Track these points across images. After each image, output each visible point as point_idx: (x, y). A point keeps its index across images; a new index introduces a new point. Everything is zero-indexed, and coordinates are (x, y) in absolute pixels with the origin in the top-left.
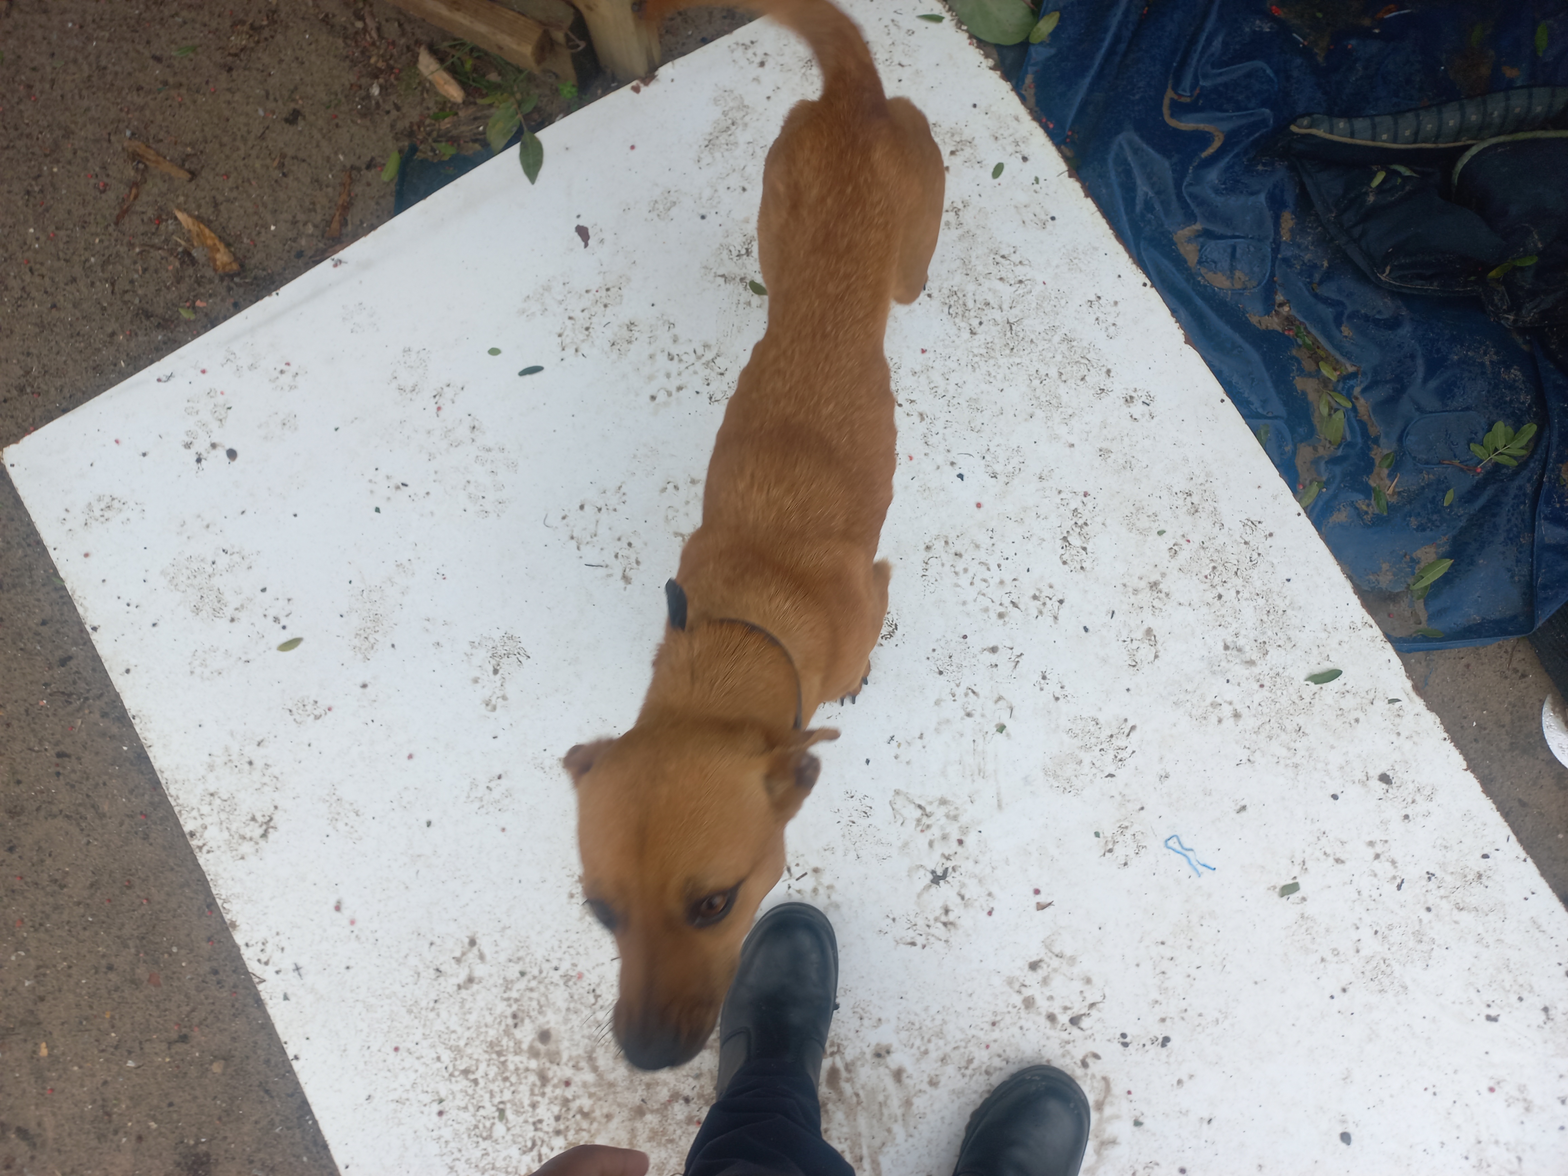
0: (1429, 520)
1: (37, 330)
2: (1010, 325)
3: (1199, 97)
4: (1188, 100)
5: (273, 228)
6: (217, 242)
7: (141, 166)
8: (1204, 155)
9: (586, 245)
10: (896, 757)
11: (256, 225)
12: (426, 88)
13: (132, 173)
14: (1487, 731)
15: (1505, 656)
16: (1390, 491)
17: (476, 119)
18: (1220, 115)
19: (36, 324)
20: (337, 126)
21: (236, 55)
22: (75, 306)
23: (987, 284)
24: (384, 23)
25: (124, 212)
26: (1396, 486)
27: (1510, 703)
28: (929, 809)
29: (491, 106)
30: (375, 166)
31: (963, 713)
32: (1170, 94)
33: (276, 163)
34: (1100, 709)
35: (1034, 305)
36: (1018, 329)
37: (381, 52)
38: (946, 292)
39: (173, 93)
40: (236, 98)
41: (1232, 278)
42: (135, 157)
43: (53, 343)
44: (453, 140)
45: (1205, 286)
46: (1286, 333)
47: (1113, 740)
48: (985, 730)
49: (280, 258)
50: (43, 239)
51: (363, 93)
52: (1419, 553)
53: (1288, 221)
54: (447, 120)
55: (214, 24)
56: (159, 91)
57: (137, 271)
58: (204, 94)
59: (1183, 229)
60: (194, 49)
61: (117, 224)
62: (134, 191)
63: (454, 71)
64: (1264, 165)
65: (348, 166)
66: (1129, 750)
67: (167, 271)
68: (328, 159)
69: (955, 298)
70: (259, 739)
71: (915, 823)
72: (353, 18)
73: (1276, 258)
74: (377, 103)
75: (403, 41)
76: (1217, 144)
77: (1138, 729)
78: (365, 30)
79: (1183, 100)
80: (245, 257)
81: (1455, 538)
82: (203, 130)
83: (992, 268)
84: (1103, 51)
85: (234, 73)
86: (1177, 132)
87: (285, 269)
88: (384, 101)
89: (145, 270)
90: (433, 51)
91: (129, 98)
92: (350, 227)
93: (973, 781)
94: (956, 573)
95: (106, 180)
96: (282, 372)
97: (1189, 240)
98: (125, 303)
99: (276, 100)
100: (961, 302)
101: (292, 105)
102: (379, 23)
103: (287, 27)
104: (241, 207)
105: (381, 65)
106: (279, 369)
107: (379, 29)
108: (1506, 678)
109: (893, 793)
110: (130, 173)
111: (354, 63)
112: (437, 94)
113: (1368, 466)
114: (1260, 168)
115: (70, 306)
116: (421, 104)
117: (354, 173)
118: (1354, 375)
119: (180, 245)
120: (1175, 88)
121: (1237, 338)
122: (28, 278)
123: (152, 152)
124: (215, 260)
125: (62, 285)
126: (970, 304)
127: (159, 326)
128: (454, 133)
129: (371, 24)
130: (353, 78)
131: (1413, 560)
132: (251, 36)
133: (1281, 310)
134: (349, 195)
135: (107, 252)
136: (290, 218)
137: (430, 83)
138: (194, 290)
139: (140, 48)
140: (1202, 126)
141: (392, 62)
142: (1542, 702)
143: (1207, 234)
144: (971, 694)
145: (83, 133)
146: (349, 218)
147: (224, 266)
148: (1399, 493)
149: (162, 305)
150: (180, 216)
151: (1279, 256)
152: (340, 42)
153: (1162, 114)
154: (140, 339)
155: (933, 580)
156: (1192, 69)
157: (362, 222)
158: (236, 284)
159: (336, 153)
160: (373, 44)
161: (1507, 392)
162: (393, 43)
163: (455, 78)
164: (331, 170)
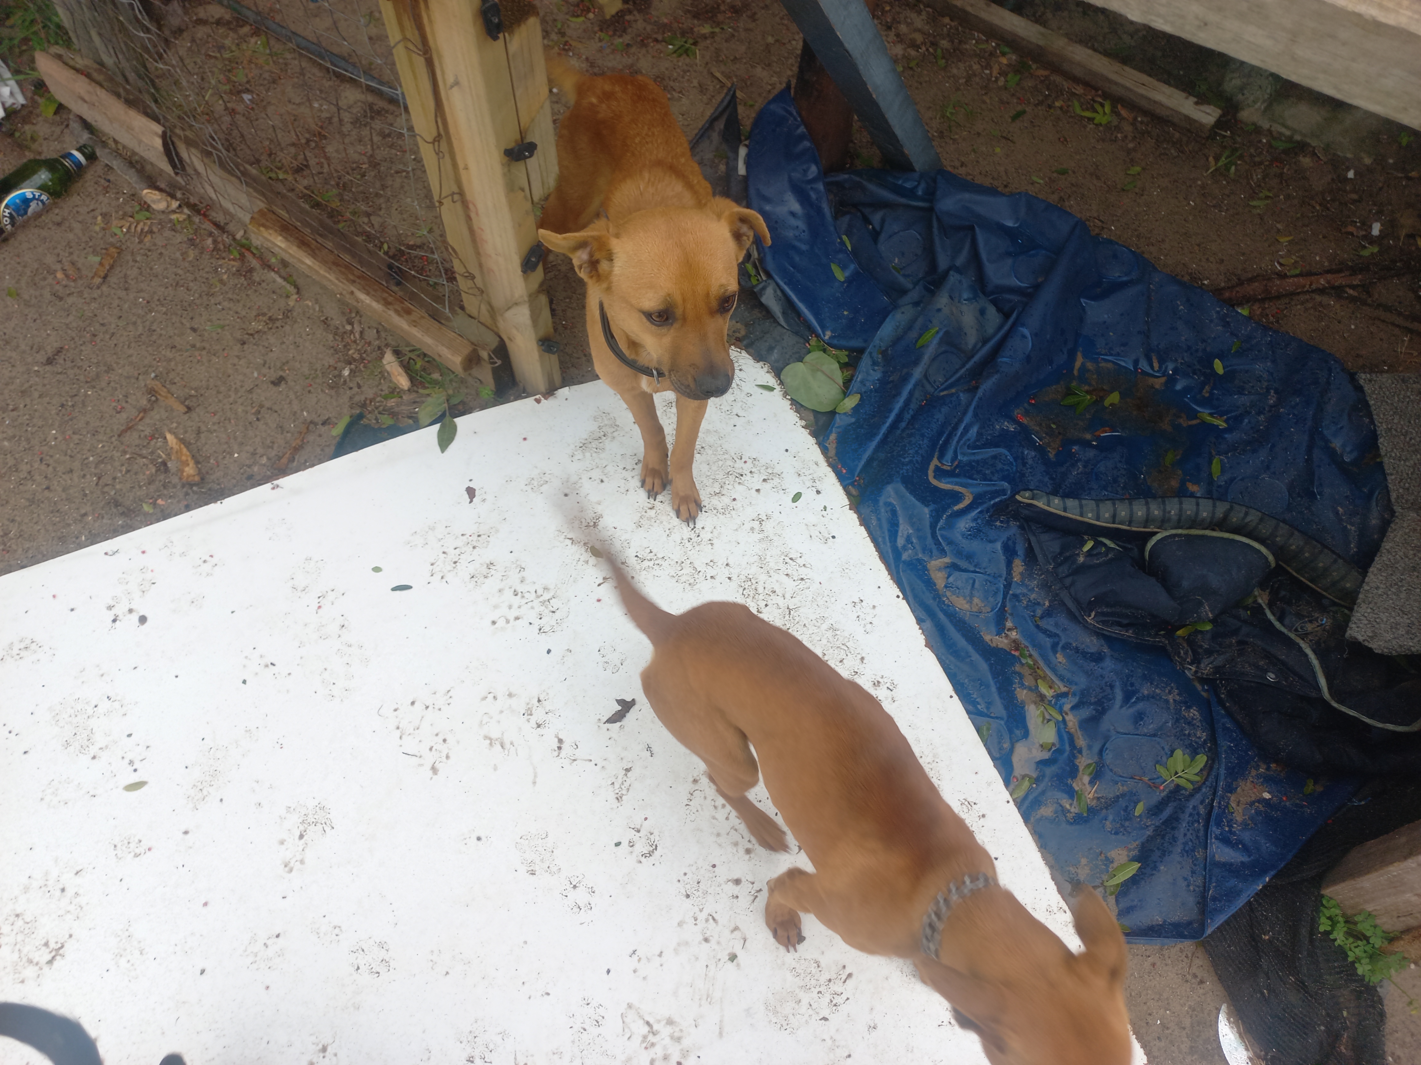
0: (1122, 826)
1: (28, 504)
2: (790, 610)
3: (957, 467)
4: (949, 468)
5: (236, 455)
6: (189, 459)
7: (153, 398)
8: (956, 508)
9: (471, 502)
10: (635, 971)
11: (224, 451)
12: (384, 375)
13: (145, 402)
14: (1169, 1031)
15: (1185, 959)
16: (1091, 796)
17: (415, 402)
18: (970, 481)
19: (28, 500)
20: (309, 392)
21: (252, 335)
22: (64, 490)
23: (775, 576)
24: (366, 329)
25: (129, 428)
26: (1096, 791)
27: (1190, 1007)
28: (656, 1027)
29: (428, 395)
30: (329, 424)
31: (701, 938)
32: (935, 462)
33: (254, 411)
34: (823, 953)
35: (810, 598)
36: (795, 614)
37: (359, 347)
38: (743, 578)
39: (197, 353)
40: (240, 363)
41: (971, 603)
42: (152, 392)
43: (35, 515)
44: (393, 414)
45: (949, 606)
46: (1013, 652)
47: (831, 984)
48: (718, 957)
49: (234, 478)
50: (60, 438)
51: (336, 372)
52: (1113, 854)
53: (1019, 566)
54: (392, 400)
55: (243, 313)
56: (187, 351)
57: (121, 471)
58: (218, 357)
59: (936, 560)
60: (223, 327)
61: (119, 436)
62: (141, 415)
63: (407, 368)
64: (1001, 522)
65: (309, 421)
66: (844, 997)
67: (144, 474)
68: (295, 413)
69: (749, 583)
70: (78, 868)
71: (641, 1039)
72: (345, 323)
73: (1008, 593)
74: (345, 381)
75: (377, 343)
76: (966, 502)
77: (854, 977)
78: (352, 332)
79: (945, 467)
80: (207, 473)
81: (1143, 844)
82: (208, 381)
83: (782, 566)
84: (887, 424)
85: (246, 346)
86: (936, 489)
87: (235, 486)
88: (351, 380)
89: (128, 471)
90: (397, 353)
91: (163, 352)
92: (295, 463)
93: (700, 1006)
94: (715, 807)
95: (124, 404)
96: (205, 561)
97: (940, 569)
98: (103, 493)
99: (270, 368)
100: (753, 587)
101: (281, 373)
102: (363, 329)
103: (296, 322)
104: (217, 437)
105: (356, 356)
106: (203, 559)
107: (361, 333)
108: (1187, 981)
109: (626, 1006)
110: (144, 402)
111: (336, 351)
112: (391, 381)
113: (1073, 772)
114: (998, 524)
115: (60, 489)
116: (377, 386)
117: (312, 426)
118: (1065, 695)
119: (161, 457)
120: (940, 458)
121: (970, 649)
122: (36, 465)
123: (165, 390)
124: (183, 471)
125: (60, 474)
126: (760, 590)
127: (123, 514)
128: (396, 409)
129: (357, 328)
130: (332, 362)
131: (1107, 858)
132: (267, 324)
133: (1009, 633)
134: (303, 440)
135: (104, 455)
136: (252, 450)
137: (388, 373)
138: (160, 491)
139: (184, 321)
140: (957, 488)
141: (364, 355)
142: (1218, 1010)
143: (954, 567)
144: (711, 921)
145: (120, 371)
146: (297, 457)
147: (189, 476)
148: (1098, 798)
149: (131, 498)
150: (169, 437)
151: (1011, 592)
152: (331, 337)
153: (927, 476)
154: (105, 521)
155: (695, 810)
156: (953, 447)
157: (306, 461)
158: (193, 492)
159: (302, 411)
160: (355, 342)
161: (1187, 727)
162: (370, 344)
163: (406, 372)
164: (294, 421)
